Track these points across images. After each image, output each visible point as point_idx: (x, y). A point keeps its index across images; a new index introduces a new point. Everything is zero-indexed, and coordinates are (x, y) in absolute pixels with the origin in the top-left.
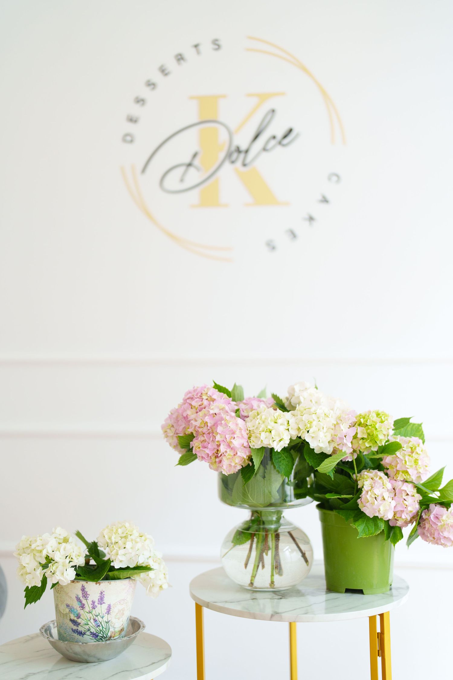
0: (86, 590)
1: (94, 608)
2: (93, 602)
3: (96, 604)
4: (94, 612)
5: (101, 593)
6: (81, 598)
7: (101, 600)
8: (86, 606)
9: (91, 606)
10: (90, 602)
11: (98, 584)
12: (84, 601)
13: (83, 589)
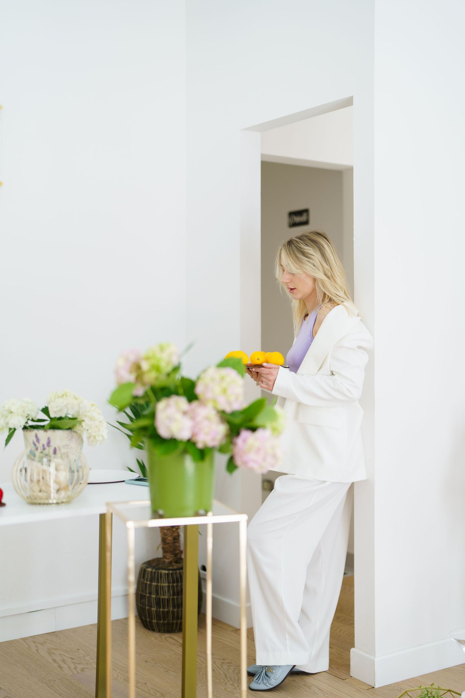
0: (39, 436)
1: (44, 449)
2: (43, 446)
3: (46, 446)
4: (44, 452)
5: (49, 439)
6: (36, 443)
7: (49, 443)
8: (39, 448)
9: (42, 448)
10: (41, 446)
11: (46, 432)
12: (37, 445)
13: (36, 436)
